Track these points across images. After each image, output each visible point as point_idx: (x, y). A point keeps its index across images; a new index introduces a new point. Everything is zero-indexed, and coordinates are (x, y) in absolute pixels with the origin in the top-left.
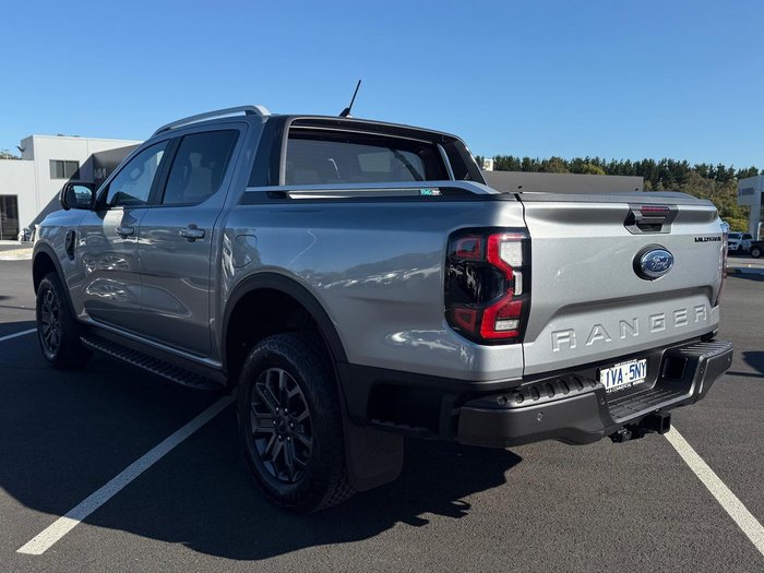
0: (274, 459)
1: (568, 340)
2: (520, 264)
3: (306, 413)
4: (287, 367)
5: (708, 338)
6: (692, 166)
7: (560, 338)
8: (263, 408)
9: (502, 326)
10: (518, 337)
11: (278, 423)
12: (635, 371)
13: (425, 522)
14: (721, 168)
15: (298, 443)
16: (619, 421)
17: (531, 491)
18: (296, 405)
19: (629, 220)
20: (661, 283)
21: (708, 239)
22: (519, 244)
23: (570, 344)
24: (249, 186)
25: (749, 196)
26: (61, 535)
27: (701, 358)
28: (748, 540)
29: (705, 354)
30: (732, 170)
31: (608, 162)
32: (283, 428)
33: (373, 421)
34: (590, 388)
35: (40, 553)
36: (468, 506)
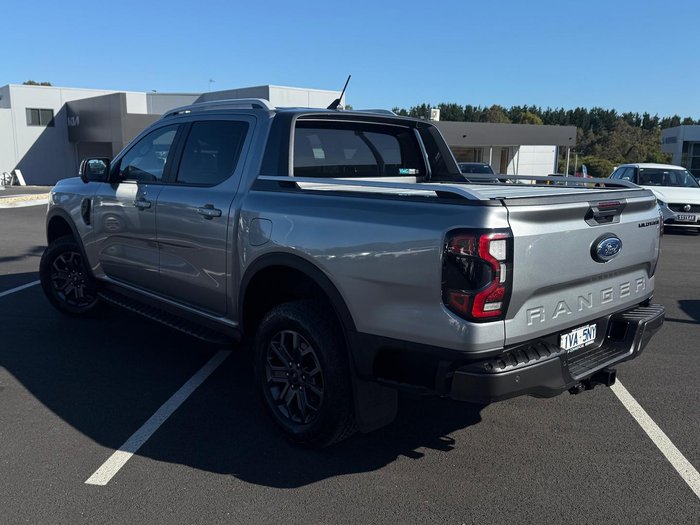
0: (288, 404)
1: (539, 315)
2: (504, 258)
3: (318, 369)
4: (300, 331)
5: (646, 303)
6: (620, 114)
7: (533, 314)
8: (277, 362)
9: (488, 307)
10: (500, 316)
11: (291, 374)
12: (587, 334)
13: (421, 455)
14: (646, 116)
15: (309, 392)
16: (577, 378)
17: (496, 428)
18: (308, 362)
19: (588, 215)
20: (612, 263)
21: (650, 224)
22: (504, 241)
23: (540, 318)
24: (261, 174)
25: (672, 145)
26: (117, 469)
27: (640, 322)
28: (673, 468)
29: (643, 319)
30: (656, 119)
31: (544, 110)
32: (296, 380)
33: (379, 379)
34: (555, 354)
35: (105, 484)
36: (453, 442)
